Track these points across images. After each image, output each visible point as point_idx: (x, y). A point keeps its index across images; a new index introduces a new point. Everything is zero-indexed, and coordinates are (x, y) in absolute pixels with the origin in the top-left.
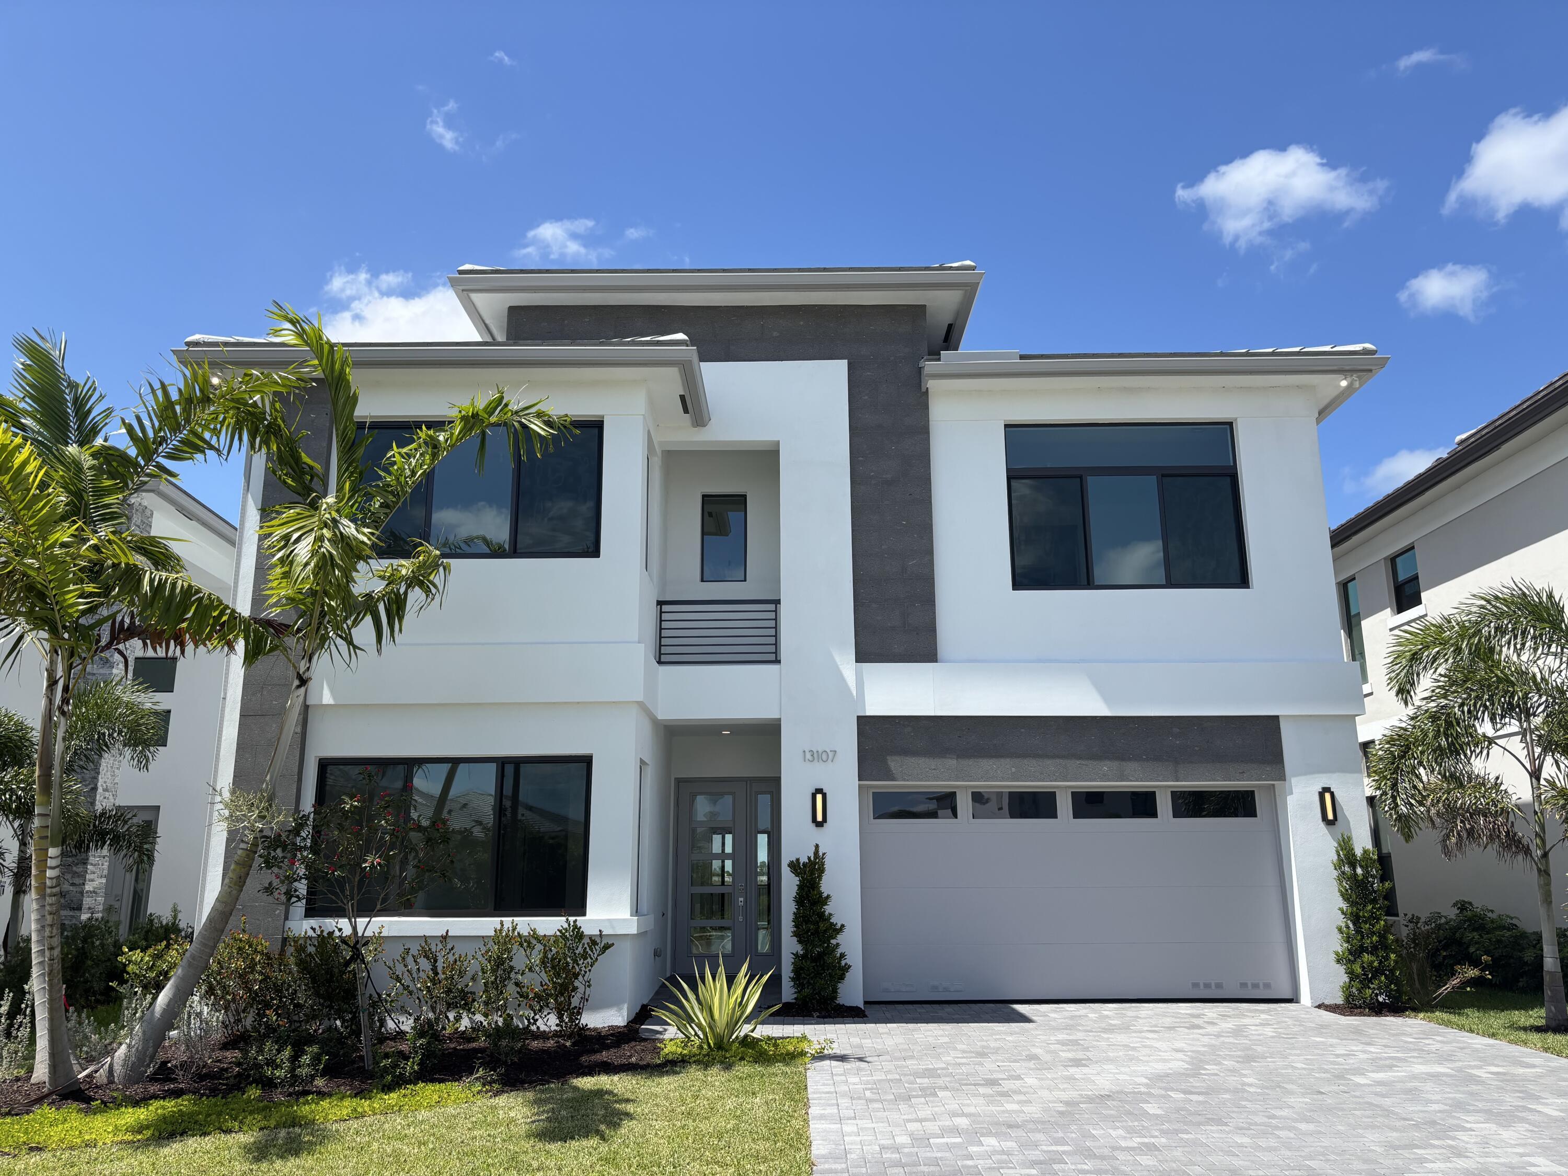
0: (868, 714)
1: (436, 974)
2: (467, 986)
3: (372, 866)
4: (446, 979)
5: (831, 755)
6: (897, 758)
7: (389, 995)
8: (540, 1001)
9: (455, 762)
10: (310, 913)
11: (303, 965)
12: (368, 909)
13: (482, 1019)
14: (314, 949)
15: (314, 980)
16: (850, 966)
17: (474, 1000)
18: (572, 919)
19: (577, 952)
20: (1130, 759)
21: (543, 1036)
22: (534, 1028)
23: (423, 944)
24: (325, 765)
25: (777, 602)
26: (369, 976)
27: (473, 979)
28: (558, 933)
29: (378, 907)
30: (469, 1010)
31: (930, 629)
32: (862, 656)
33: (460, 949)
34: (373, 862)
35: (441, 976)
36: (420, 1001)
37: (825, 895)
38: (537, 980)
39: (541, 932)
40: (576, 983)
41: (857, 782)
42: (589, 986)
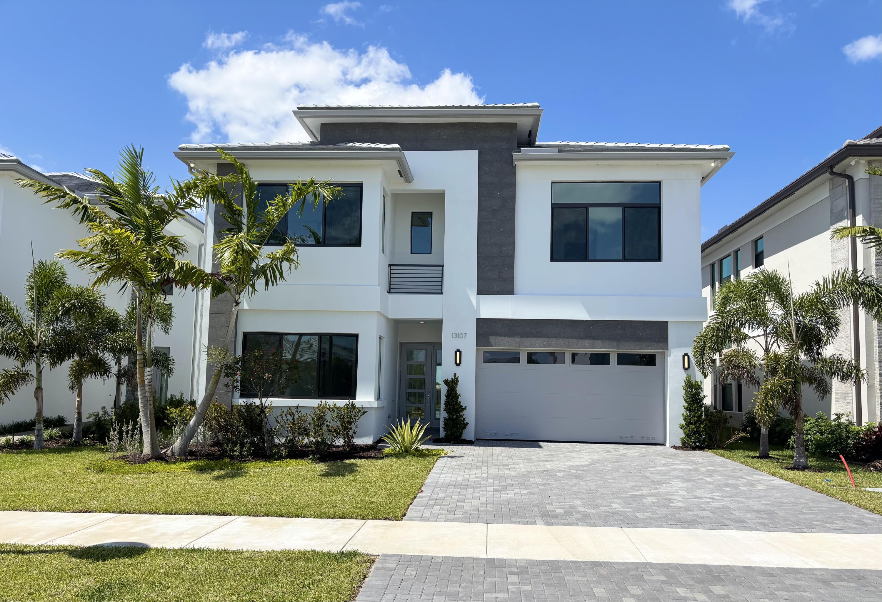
0: (481, 317)
1: (294, 421)
2: (307, 427)
3: (268, 378)
4: (298, 423)
5: (464, 335)
6: (494, 337)
7: (275, 429)
8: (336, 433)
9: (301, 335)
10: (242, 396)
11: (241, 416)
12: (266, 395)
13: (313, 439)
14: (244, 410)
15: (245, 422)
16: (468, 424)
17: (309, 432)
18: (351, 401)
19: (352, 414)
20: (597, 339)
21: (338, 447)
22: (334, 443)
23: (288, 409)
24: (246, 335)
25: (443, 266)
26: (267, 420)
27: (310, 424)
28: (345, 406)
29: (271, 394)
30: (308, 436)
31: (512, 279)
32: (480, 291)
33: (304, 412)
34: (268, 376)
35: (296, 422)
36: (288, 432)
37: (458, 394)
38: (336, 424)
39: (338, 405)
40: (351, 426)
41: (475, 347)
42: (357, 428)
